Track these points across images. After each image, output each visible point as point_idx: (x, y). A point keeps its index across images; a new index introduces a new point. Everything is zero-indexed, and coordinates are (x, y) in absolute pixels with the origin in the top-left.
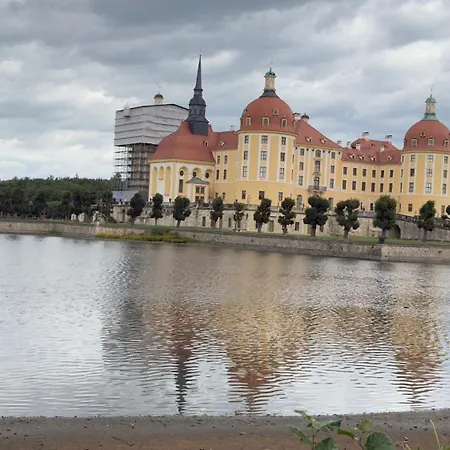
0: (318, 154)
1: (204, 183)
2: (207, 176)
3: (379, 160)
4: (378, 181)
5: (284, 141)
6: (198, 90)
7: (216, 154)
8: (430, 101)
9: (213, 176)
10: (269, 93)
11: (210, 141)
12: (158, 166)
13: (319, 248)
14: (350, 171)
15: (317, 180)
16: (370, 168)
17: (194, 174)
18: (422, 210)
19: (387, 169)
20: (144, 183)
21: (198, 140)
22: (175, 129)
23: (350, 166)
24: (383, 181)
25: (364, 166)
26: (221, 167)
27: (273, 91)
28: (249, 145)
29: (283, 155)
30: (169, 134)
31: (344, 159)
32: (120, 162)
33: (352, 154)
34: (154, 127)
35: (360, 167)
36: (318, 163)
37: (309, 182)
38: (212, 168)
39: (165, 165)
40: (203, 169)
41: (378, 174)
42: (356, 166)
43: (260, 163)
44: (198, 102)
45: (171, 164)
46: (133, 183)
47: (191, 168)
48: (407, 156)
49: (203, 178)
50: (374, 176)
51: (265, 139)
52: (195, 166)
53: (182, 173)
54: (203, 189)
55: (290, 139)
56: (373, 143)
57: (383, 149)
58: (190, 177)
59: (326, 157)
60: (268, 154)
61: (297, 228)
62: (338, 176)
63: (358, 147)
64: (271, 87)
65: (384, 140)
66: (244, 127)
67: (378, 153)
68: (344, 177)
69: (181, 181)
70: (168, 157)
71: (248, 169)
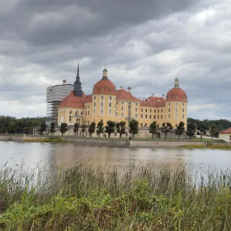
0: (130, 103)
1: (80, 117)
2: (82, 114)
3: (157, 105)
4: (156, 114)
5: (111, 98)
6: (78, 78)
7: (85, 104)
8: (176, 80)
9: (84, 114)
10: (105, 78)
11: (83, 99)
12: (61, 110)
13: (108, 142)
14: (144, 110)
15: (129, 114)
16: (153, 109)
17: (76, 113)
18: (151, 126)
19: (160, 109)
20: (56, 118)
21: (78, 99)
22: (68, 95)
23: (144, 108)
24: (159, 114)
25: (150, 108)
26: (87, 110)
27: (106, 77)
28: (96, 100)
29: (110, 104)
30: (65, 97)
31: (141, 105)
32: (49, 109)
33: (145, 103)
34: (62, 94)
35: (148, 109)
36: (130, 107)
37: (126, 115)
38: (84, 110)
39: (63, 110)
40: (80, 111)
41: (157, 111)
42: (147, 108)
43: (100, 107)
44: (78, 83)
45: (66, 109)
46: (54, 118)
47: (74, 111)
48: (167, 103)
49: (80, 115)
50: (155, 112)
51: (102, 97)
52: (76, 110)
53: (70, 113)
54: (79, 119)
55: (114, 97)
56: (156, 99)
57: (159, 101)
58: (74, 114)
59: (133, 105)
60: (104, 104)
61: (115, 135)
62: (139, 113)
63: (148, 100)
64: (105, 76)
65: (161, 97)
66: (94, 93)
67: (157, 102)
68: (141, 113)
69: (70, 116)
70: (65, 106)
71: (96, 111)
